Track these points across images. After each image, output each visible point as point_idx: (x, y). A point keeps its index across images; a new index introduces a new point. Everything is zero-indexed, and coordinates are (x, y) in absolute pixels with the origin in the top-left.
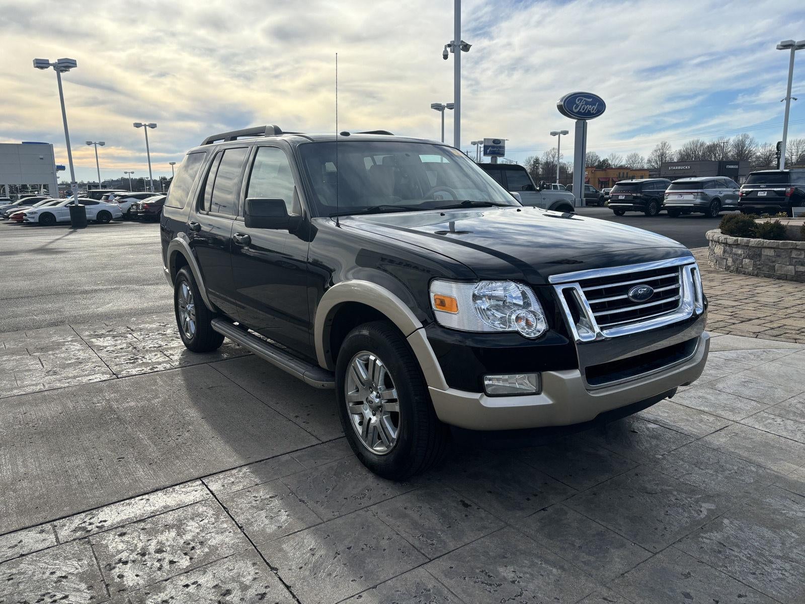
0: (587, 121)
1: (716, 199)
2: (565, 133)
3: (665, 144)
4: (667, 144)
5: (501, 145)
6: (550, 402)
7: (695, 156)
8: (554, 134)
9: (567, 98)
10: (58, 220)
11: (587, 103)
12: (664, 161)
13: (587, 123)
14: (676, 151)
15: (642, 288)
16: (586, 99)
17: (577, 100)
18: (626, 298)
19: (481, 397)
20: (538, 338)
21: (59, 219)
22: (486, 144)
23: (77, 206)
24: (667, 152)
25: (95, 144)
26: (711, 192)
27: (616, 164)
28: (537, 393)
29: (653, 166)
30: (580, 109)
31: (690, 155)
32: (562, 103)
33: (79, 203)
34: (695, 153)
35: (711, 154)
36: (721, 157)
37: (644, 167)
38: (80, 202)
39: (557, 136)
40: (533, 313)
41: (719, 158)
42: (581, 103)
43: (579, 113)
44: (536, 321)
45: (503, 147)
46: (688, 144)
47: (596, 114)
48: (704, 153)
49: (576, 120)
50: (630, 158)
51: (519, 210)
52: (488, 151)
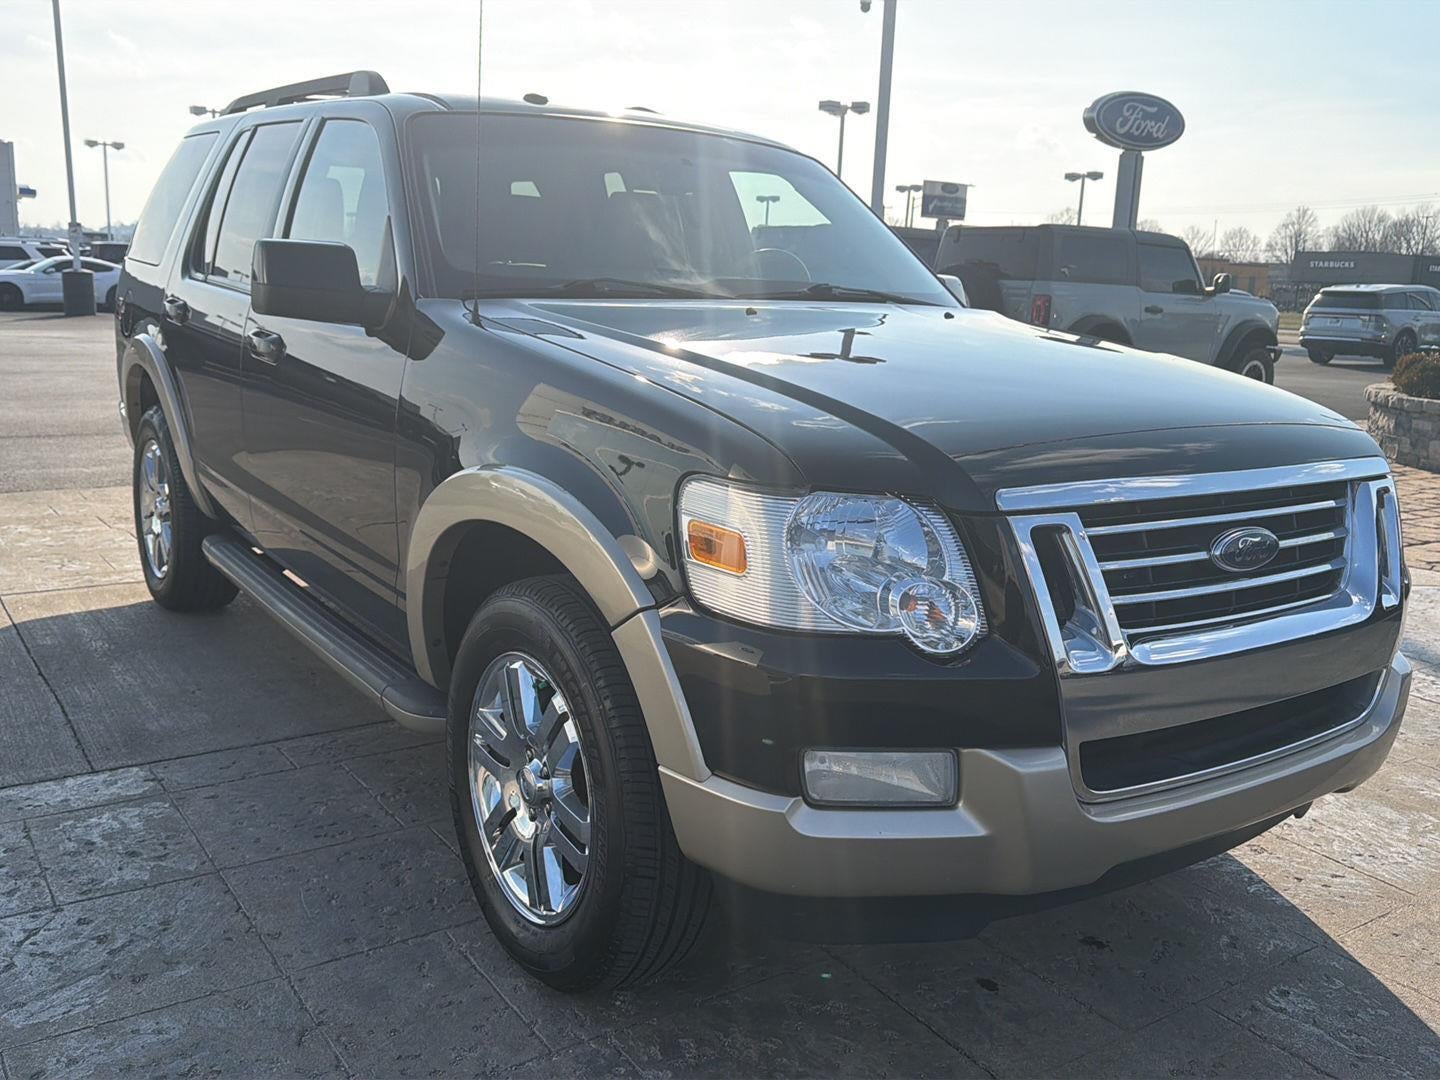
0: (1144, 154)
1: (1408, 332)
2: (1096, 176)
3: (1305, 212)
4: (1309, 212)
5: (959, 194)
6: (980, 831)
7: (1366, 241)
8: (1071, 177)
9: (1104, 104)
10: (27, 300)
11: (1147, 116)
12: (1300, 249)
13: (1143, 158)
14: (1329, 228)
15: (1248, 536)
16: (1145, 107)
17: (1126, 107)
18: (1205, 560)
19: (794, 808)
20: (955, 657)
21: (29, 297)
22: (928, 193)
23: (76, 274)
24: (1310, 229)
25: (105, 144)
26: (1399, 318)
27: (1198, 250)
28: (948, 806)
29: (1278, 257)
30: (1131, 127)
31: (1355, 239)
32: (1095, 115)
33: (83, 267)
34: (1367, 235)
35: (1399, 239)
36: (1420, 247)
37: (1256, 259)
38: (85, 265)
39: (1079, 181)
40: (952, 588)
41: (1417, 250)
42: (1135, 116)
43: (1128, 135)
44: (957, 610)
45: (963, 201)
46: (1353, 215)
47: (1163, 139)
48: (1385, 237)
49: (1121, 151)
50: (1230, 237)
51: (948, 316)
52: (931, 207)
